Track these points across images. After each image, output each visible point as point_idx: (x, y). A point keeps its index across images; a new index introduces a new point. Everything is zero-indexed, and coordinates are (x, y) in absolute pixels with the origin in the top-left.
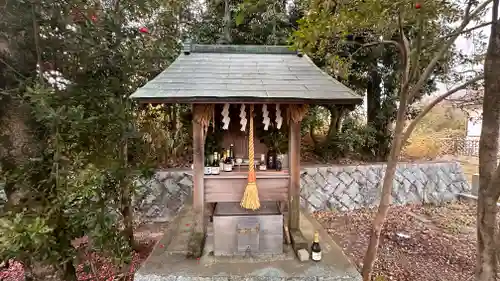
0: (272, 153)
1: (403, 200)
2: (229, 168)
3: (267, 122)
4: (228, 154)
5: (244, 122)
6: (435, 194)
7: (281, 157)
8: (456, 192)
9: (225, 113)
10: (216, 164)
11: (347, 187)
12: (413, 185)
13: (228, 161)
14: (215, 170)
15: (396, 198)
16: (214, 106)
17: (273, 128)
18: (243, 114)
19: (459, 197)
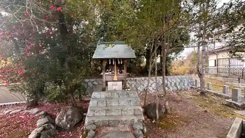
0: (121, 70)
1: (171, 89)
2: (110, 73)
3: (119, 63)
4: (110, 70)
5: (114, 63)
6: (183, 87)
7: (123, 70)
8: (190, 86)
9: (110, 61)
10: (108, 72)
11: (152, 84)
12: (175, 84)
13: (110, 72)
14: (108, 73)
15: (169, 88)
16: (107, 60)
17: (120, 64)
18: (113, 61)
19: (191, 88)
